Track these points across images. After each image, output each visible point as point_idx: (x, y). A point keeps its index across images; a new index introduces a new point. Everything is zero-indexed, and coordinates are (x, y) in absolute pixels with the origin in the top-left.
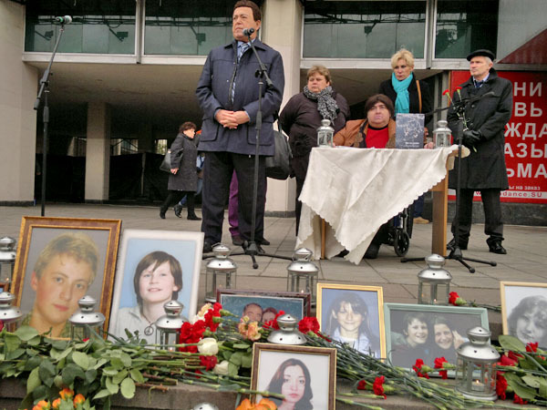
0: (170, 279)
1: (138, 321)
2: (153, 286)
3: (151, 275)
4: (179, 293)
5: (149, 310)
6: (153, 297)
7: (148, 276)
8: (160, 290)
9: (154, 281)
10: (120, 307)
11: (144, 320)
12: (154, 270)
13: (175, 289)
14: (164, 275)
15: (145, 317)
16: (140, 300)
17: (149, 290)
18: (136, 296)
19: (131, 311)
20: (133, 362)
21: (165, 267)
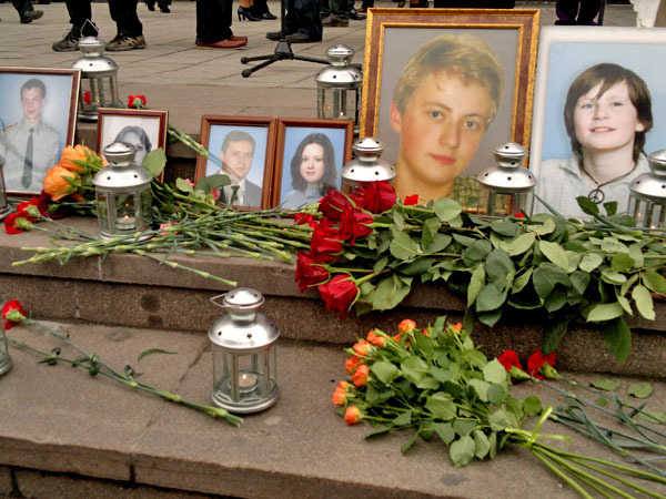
0: (629, 111)
1: (575, 181)
2: (599, 124)
3: (595, 105)
4: (647, 135)
5: (594, 164)
7: (589, 106)
8: (611, 130)
9: (601, 114)
10: (543, 159)
11: (586, 179)
12: (599, 96)
13: (640, 128)
14: (617, 104)
15: (587, 174)
16: (578, 147)
17: (593, 130)
18: (569, 140)
19: (564, 165)
21: (620, 91)
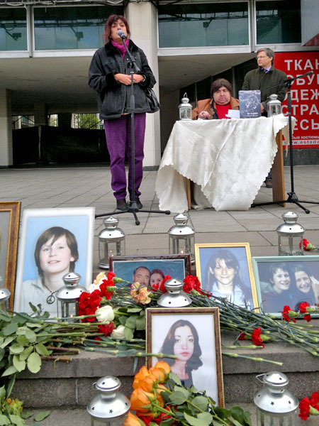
0: (67, 251)
1: (40, 292)
2: (52, 259)
3: (50, 249)
4: (76, 263)
5: (49, 281)
6: (52, 268)
7: (47, 250)
8: (58, 262)
9: (53, 254)
10: (24, 280)
11: (45, 290)
12: (52, 244)
13: (72, 259)
14: (61, 248)
15: (47, 287)
16: (41, 272)
17: (49, 263)
18: (37, 268)
19: (34, 283)
20: (37, 337)
21: (62, 240)
